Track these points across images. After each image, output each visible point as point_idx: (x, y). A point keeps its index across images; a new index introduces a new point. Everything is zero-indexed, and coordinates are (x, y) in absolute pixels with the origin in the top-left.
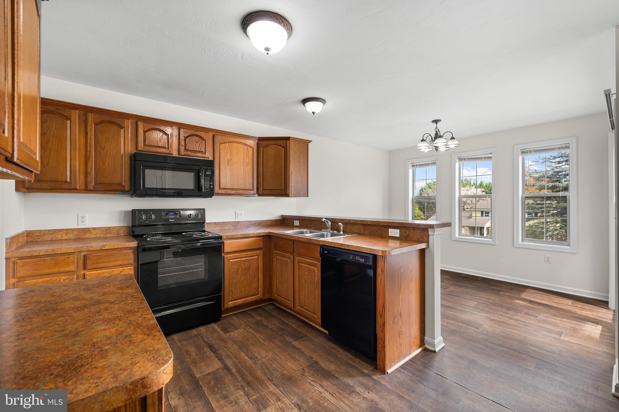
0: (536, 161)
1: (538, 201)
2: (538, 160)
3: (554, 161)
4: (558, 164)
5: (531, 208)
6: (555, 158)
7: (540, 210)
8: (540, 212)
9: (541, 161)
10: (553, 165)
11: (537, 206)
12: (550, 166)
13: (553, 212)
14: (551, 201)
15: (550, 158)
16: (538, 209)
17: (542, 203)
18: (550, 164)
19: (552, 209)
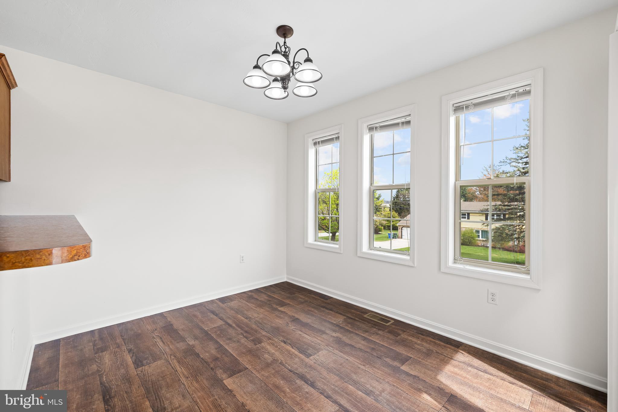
0: (503, 162)
1: (506, 202)
2: (506, 161)
3: (520, 161)
4: (525, 165)
5: (498, 209)
6: (522, 158)
7: (507, 211)
8: (507, 214)
9: (508, 161)
10: (520, 165)
11: (503, 207)
12: (517, 167)
13: (519, 214)
14: (518, 203)
15: (517, 158)
16: (505, 210)
17: (509, 204)
18: (517, 164)
19: (518, 210)
